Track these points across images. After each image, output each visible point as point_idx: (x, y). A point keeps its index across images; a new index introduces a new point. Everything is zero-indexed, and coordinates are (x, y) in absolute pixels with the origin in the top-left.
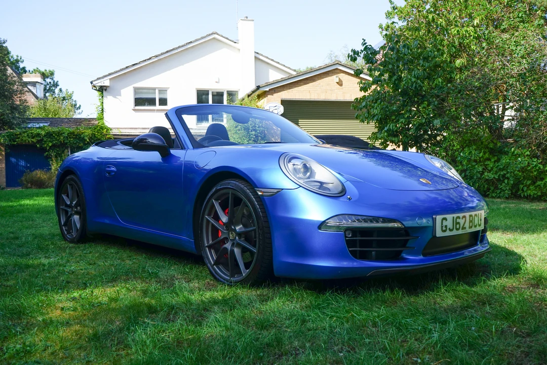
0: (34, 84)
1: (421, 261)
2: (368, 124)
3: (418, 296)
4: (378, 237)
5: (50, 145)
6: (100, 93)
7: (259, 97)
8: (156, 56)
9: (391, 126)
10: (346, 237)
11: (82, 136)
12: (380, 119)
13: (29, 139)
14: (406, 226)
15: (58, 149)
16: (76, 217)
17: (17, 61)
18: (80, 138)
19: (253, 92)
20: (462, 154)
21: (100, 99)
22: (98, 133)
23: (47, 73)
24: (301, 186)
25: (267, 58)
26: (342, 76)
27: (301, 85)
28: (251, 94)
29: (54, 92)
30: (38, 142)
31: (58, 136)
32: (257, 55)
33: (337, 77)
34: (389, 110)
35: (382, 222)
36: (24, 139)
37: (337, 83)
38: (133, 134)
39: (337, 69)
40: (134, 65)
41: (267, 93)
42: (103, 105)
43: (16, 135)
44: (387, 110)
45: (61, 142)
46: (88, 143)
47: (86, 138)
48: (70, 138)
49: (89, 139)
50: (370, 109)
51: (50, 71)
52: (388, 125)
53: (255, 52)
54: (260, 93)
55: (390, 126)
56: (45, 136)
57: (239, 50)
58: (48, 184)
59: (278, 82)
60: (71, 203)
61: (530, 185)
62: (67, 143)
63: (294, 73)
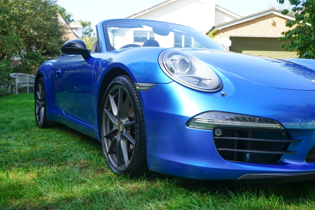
0: (76, 29)
1: (304, 167)
3: (299, 205)
4: (252, 138)
6: (113, 34)
7: (214, 34)
8: (149, 9)
10: (215, 135)
12: (301, 47)
14: (286, 127)
16: (43, 109)
17: (70, 16)
19: (210, 31)
21: (112, 38)
23: (87, 23)
24: (174, 81)
25: (224, 9)
26: (276, 19)
27: (244, 26)
28: (209, 33)
29: (90, 35)
32: (217, 7)
33: (272, 19)
34: (308, 40)
35: (259, 122)
37: (272, 24)
39: (272, 14)
40: (134, 15)
41: (219, 32)
42: (114, 42)
44: (307, 40)
50: (294, 40)
51: (88, 22)
52: (307, 52)
53: (216, 5)
54: (215, 32)
55: (308, 52)
57: (204, 3)
59: (228, 23)
60: (41, 98)
63: (239, 18)
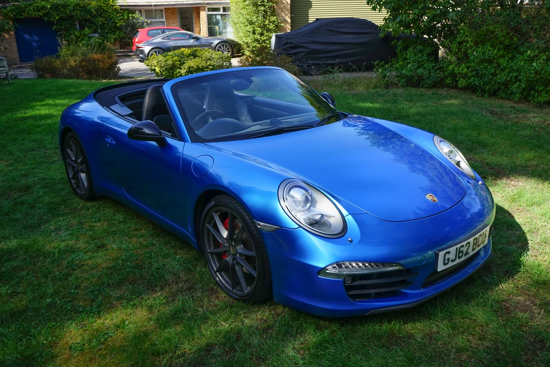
2: (379, 12)
5: (57, 18)
9: (404, 17)
11: (88, 8)
13: (36, 13)
14: (407, 267)
15: (65, 22)
16: (83, 175)
18: (86, 10)
20: (475, 54)
22: (104, 4)
30: (45, 15)
31: (64, 8)
36: (31, 13)
38: (139, 4)
43: (21, 8)
45: (67, 14)
46: (95, 15)
47: (93, 10)
48: (76, 10)
49: (96, 11)
55: (402, 17)
56: (51, 8)
58: (59, 72)
60: (77, 159)
61: (541, 91)
62: (74, 16)
